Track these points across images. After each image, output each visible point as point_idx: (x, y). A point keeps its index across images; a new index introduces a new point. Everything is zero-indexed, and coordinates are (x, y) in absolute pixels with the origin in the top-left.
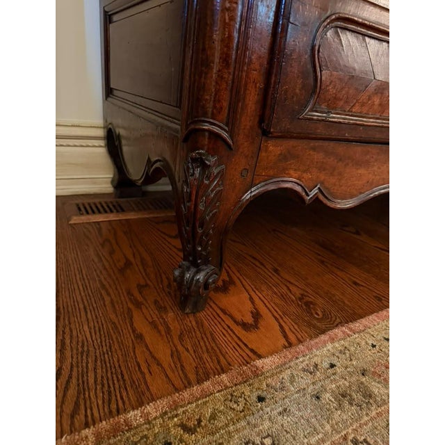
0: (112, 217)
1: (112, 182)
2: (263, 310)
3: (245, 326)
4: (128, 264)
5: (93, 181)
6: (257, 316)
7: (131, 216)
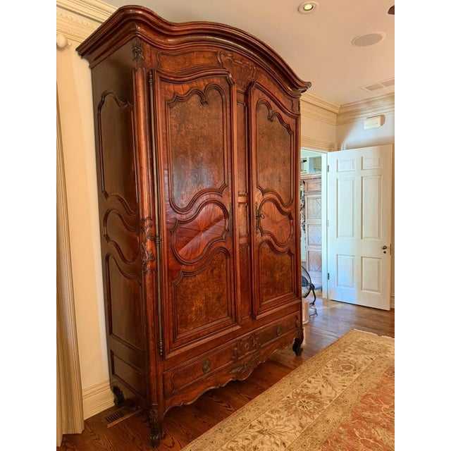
0: (121, 420)
1: (115, 401)
2: (175, 441)
3: (171, 447)
4: (134, 438)
5: (107, 403)
6: (174, 443)
7: (127, 417)
